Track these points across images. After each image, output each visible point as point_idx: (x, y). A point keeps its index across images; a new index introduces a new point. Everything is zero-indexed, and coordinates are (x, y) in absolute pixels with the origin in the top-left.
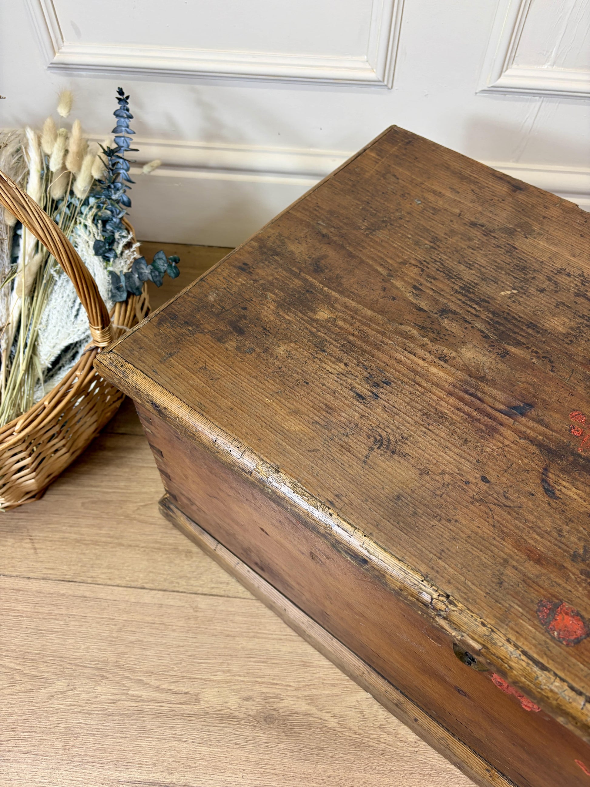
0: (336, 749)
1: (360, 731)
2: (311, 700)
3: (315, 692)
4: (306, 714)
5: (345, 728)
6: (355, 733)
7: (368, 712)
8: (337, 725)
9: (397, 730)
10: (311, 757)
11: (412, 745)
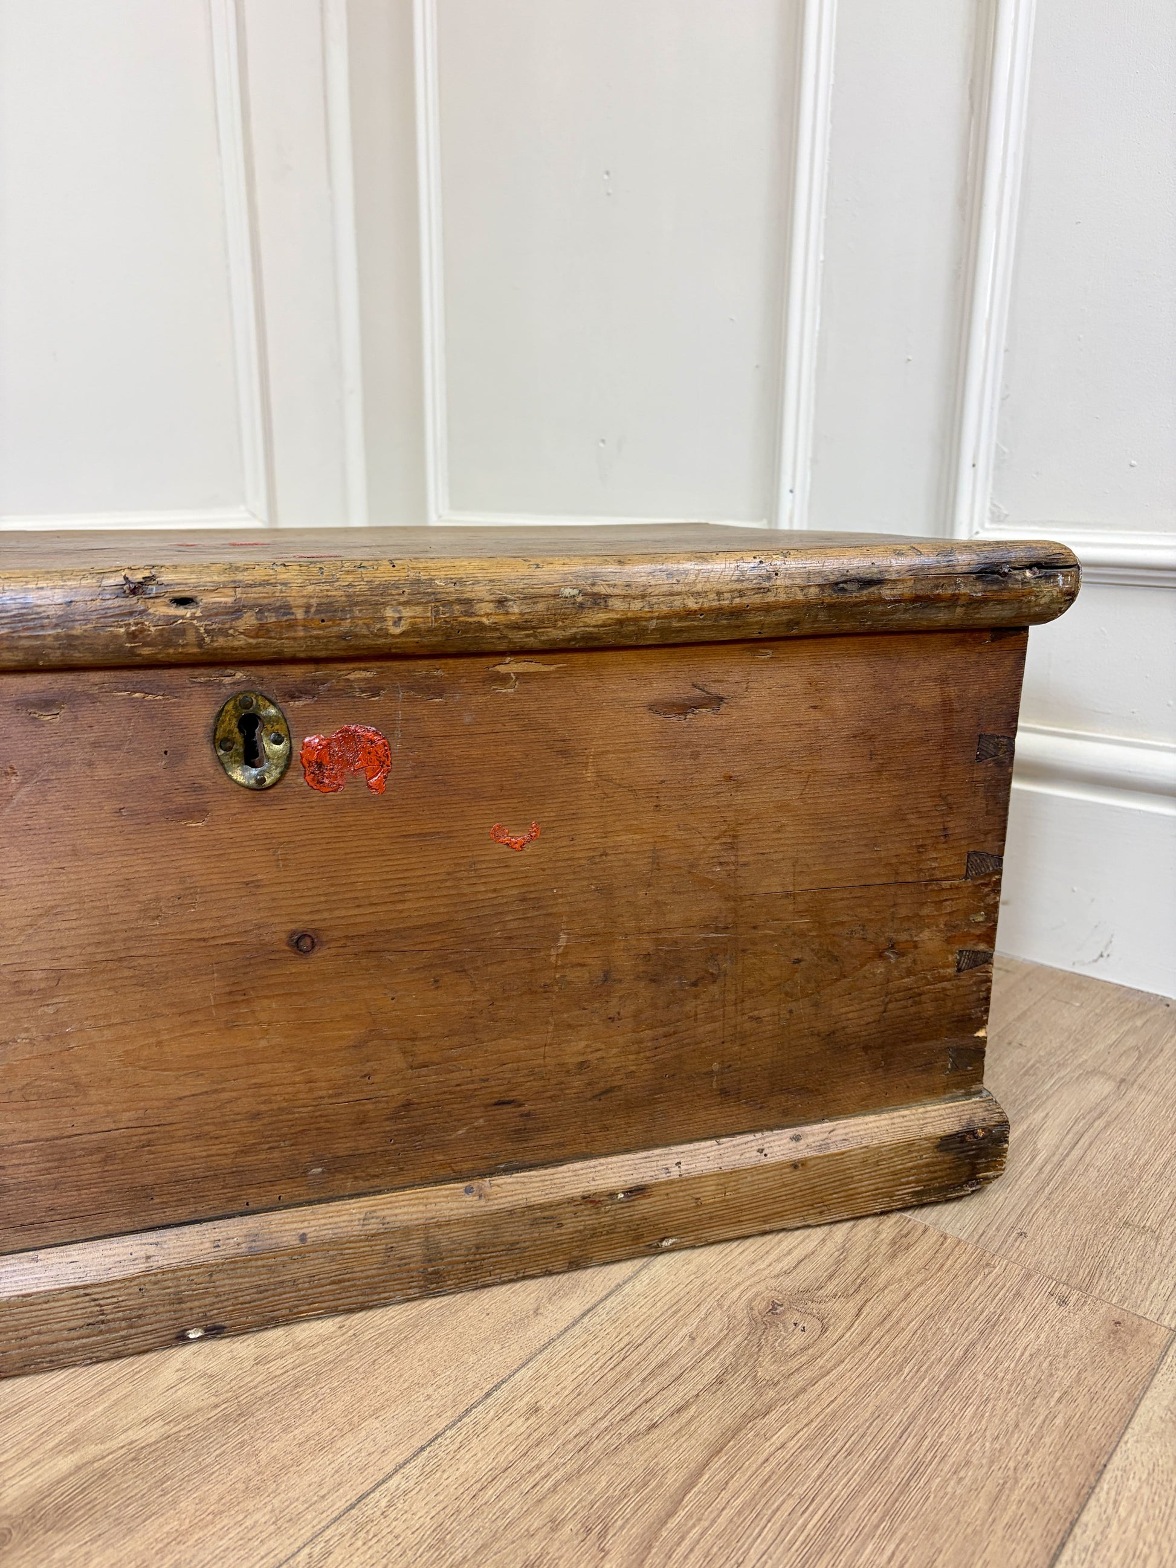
0: (197, 1455)
1: (222, 1397)
2: (74, 1442)
3: (71, 1427)
4: (79, 1468)
5: (188, 1416)
6: (216, 1406)
7: (214, 1366)
8: (166, 1427)
9: (294, 1340)
10: (154, 1508)
11: (339, 1333)
